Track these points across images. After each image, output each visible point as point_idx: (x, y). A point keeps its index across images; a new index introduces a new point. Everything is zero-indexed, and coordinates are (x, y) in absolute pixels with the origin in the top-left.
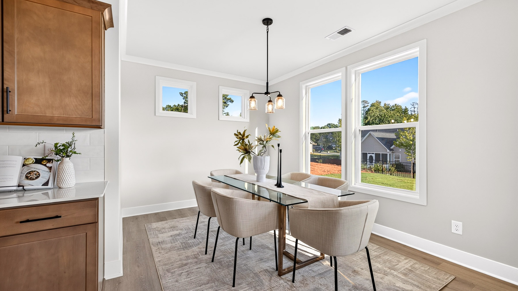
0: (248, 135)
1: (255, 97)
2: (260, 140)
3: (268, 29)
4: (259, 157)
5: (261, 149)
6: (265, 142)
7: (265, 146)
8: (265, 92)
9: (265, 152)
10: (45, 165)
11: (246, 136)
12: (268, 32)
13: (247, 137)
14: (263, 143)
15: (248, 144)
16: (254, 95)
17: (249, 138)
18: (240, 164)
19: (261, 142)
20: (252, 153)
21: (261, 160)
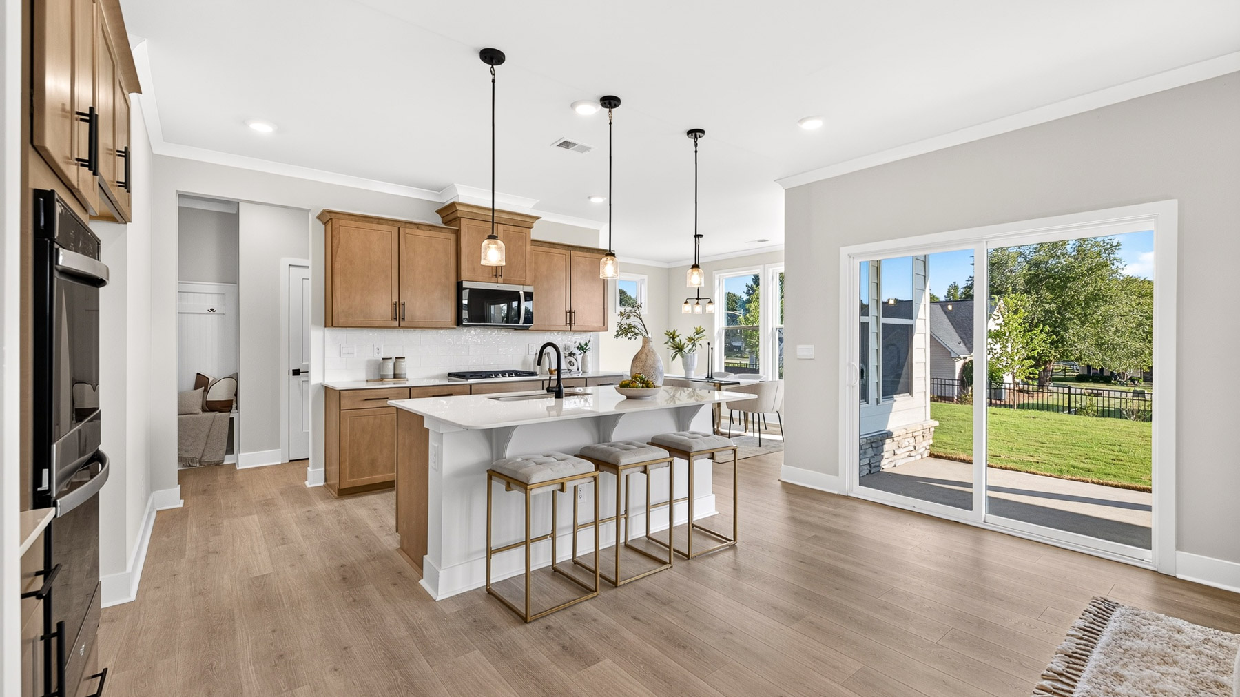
0: (680, 335)
2: (690, 338)
13: (678, 336)
15: (679, 343)
17: (680, 338)
20: (682, 351)
21: (691, 357)
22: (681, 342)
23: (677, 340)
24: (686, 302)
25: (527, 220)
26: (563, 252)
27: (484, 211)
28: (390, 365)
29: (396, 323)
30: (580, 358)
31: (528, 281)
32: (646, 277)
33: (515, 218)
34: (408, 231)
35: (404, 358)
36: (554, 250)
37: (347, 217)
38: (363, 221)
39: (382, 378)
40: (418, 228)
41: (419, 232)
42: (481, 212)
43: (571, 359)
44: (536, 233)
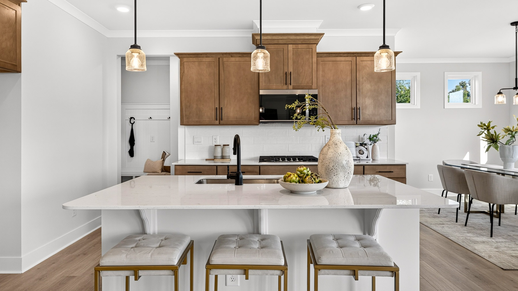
0: (495, 126)
1: (503, 93)
2: (508, 130)
3: (517, 30)
4: (507, 146)
5: (510, 138)
6: (514, 133)
7: (514, 137)
8: (514, 88)
9: (513, 141)
10: (364, 147)
11: (491, 126)
12: (516, 33)
13: (493, 127)
14: (512, 133)
15: (494, 134)
16: (501, 91)
17: (495, 129)
18: (485, 152)
19: (510, 132)
20: (498, 142)
21: (509, 149)
22: (495, 133)
23: (492, 131)
24: (500, 93)
25: (313, 37)
26: (349, 59)
27: (277, 36)
28: (219, 149)
29: (217, 122)
30: (370, 147)
31: (314, 86)
32: (480, 74)
33: (302, 37)
34: (225, 59)
35: (228, 145)
36: (339, 59)
37: (188, 56)
38: (197, 57)
39: (215, 158)
40: (232, 57)
41: (233, 59)
42: (274, 38)
43: (362, 148)
44: (322, 47)
